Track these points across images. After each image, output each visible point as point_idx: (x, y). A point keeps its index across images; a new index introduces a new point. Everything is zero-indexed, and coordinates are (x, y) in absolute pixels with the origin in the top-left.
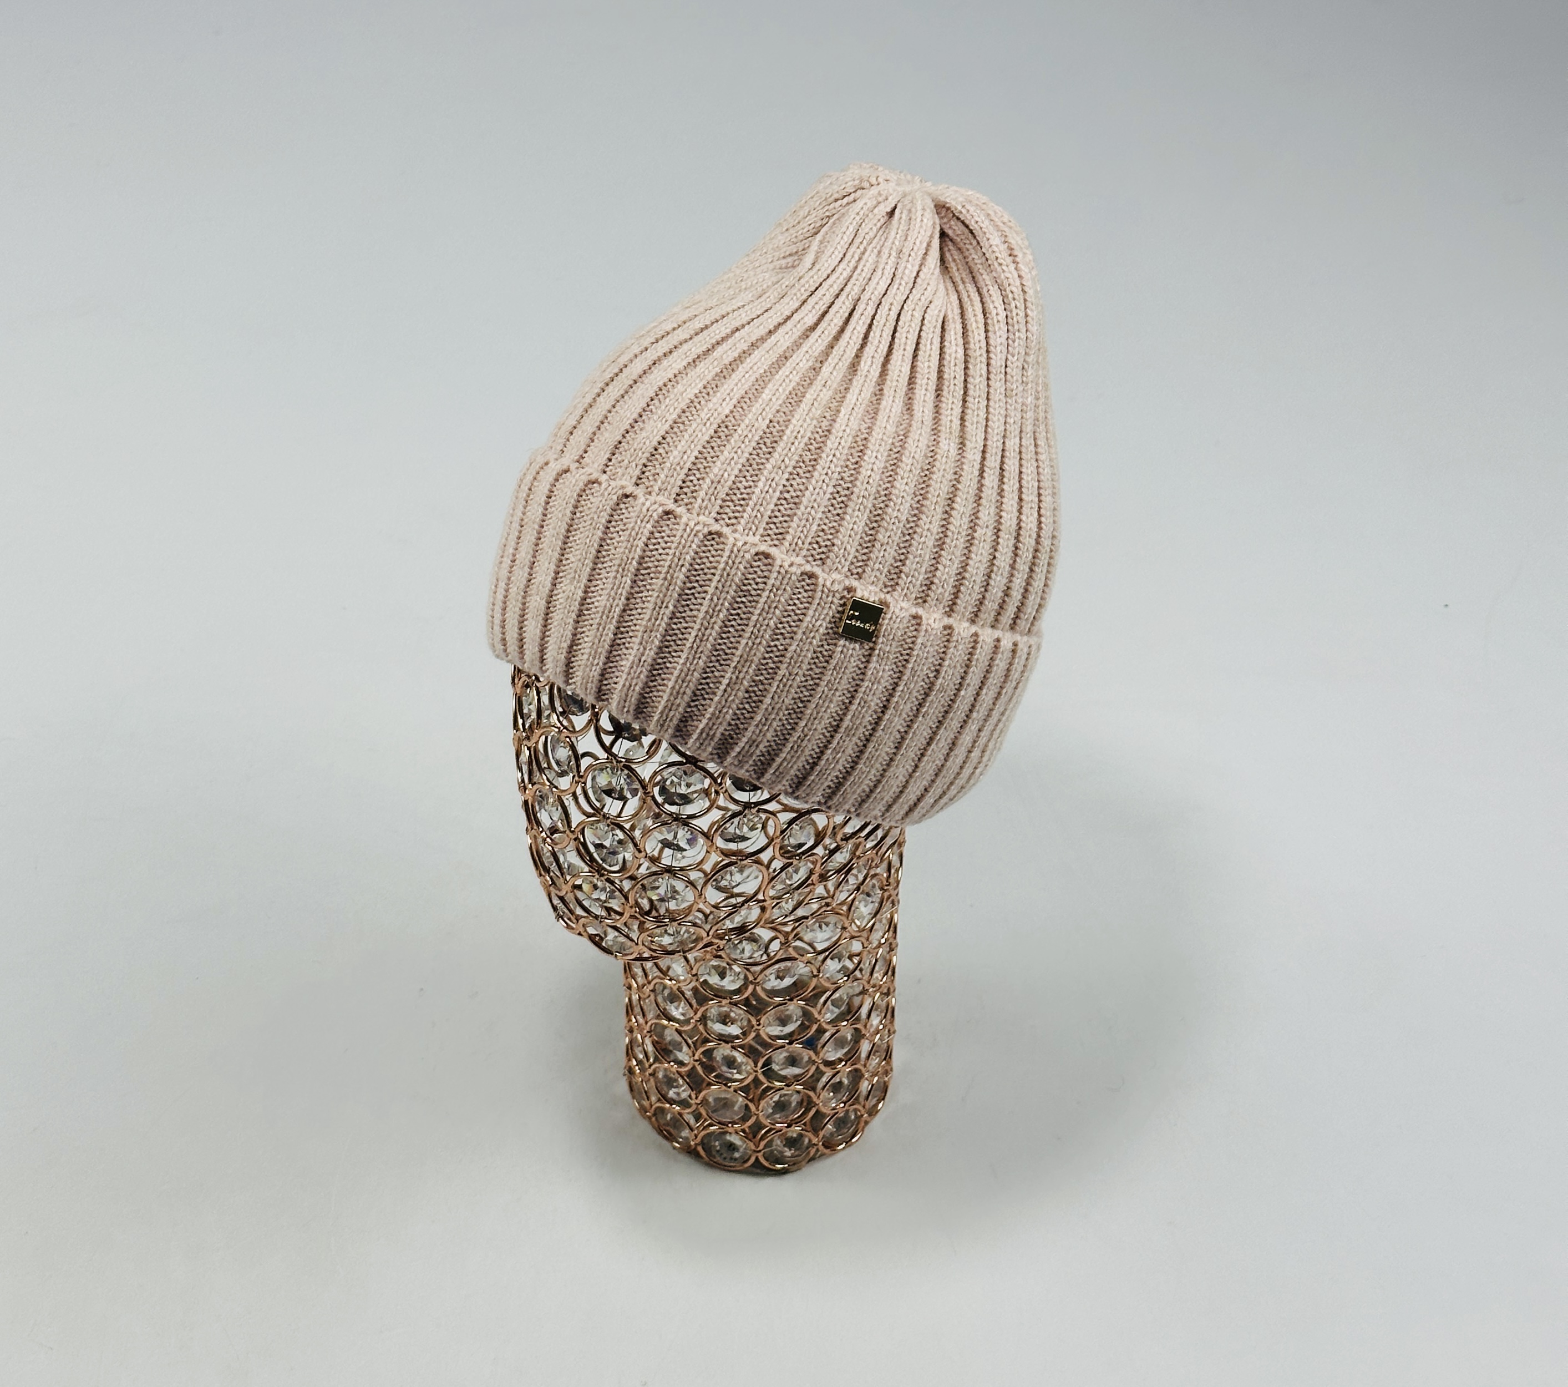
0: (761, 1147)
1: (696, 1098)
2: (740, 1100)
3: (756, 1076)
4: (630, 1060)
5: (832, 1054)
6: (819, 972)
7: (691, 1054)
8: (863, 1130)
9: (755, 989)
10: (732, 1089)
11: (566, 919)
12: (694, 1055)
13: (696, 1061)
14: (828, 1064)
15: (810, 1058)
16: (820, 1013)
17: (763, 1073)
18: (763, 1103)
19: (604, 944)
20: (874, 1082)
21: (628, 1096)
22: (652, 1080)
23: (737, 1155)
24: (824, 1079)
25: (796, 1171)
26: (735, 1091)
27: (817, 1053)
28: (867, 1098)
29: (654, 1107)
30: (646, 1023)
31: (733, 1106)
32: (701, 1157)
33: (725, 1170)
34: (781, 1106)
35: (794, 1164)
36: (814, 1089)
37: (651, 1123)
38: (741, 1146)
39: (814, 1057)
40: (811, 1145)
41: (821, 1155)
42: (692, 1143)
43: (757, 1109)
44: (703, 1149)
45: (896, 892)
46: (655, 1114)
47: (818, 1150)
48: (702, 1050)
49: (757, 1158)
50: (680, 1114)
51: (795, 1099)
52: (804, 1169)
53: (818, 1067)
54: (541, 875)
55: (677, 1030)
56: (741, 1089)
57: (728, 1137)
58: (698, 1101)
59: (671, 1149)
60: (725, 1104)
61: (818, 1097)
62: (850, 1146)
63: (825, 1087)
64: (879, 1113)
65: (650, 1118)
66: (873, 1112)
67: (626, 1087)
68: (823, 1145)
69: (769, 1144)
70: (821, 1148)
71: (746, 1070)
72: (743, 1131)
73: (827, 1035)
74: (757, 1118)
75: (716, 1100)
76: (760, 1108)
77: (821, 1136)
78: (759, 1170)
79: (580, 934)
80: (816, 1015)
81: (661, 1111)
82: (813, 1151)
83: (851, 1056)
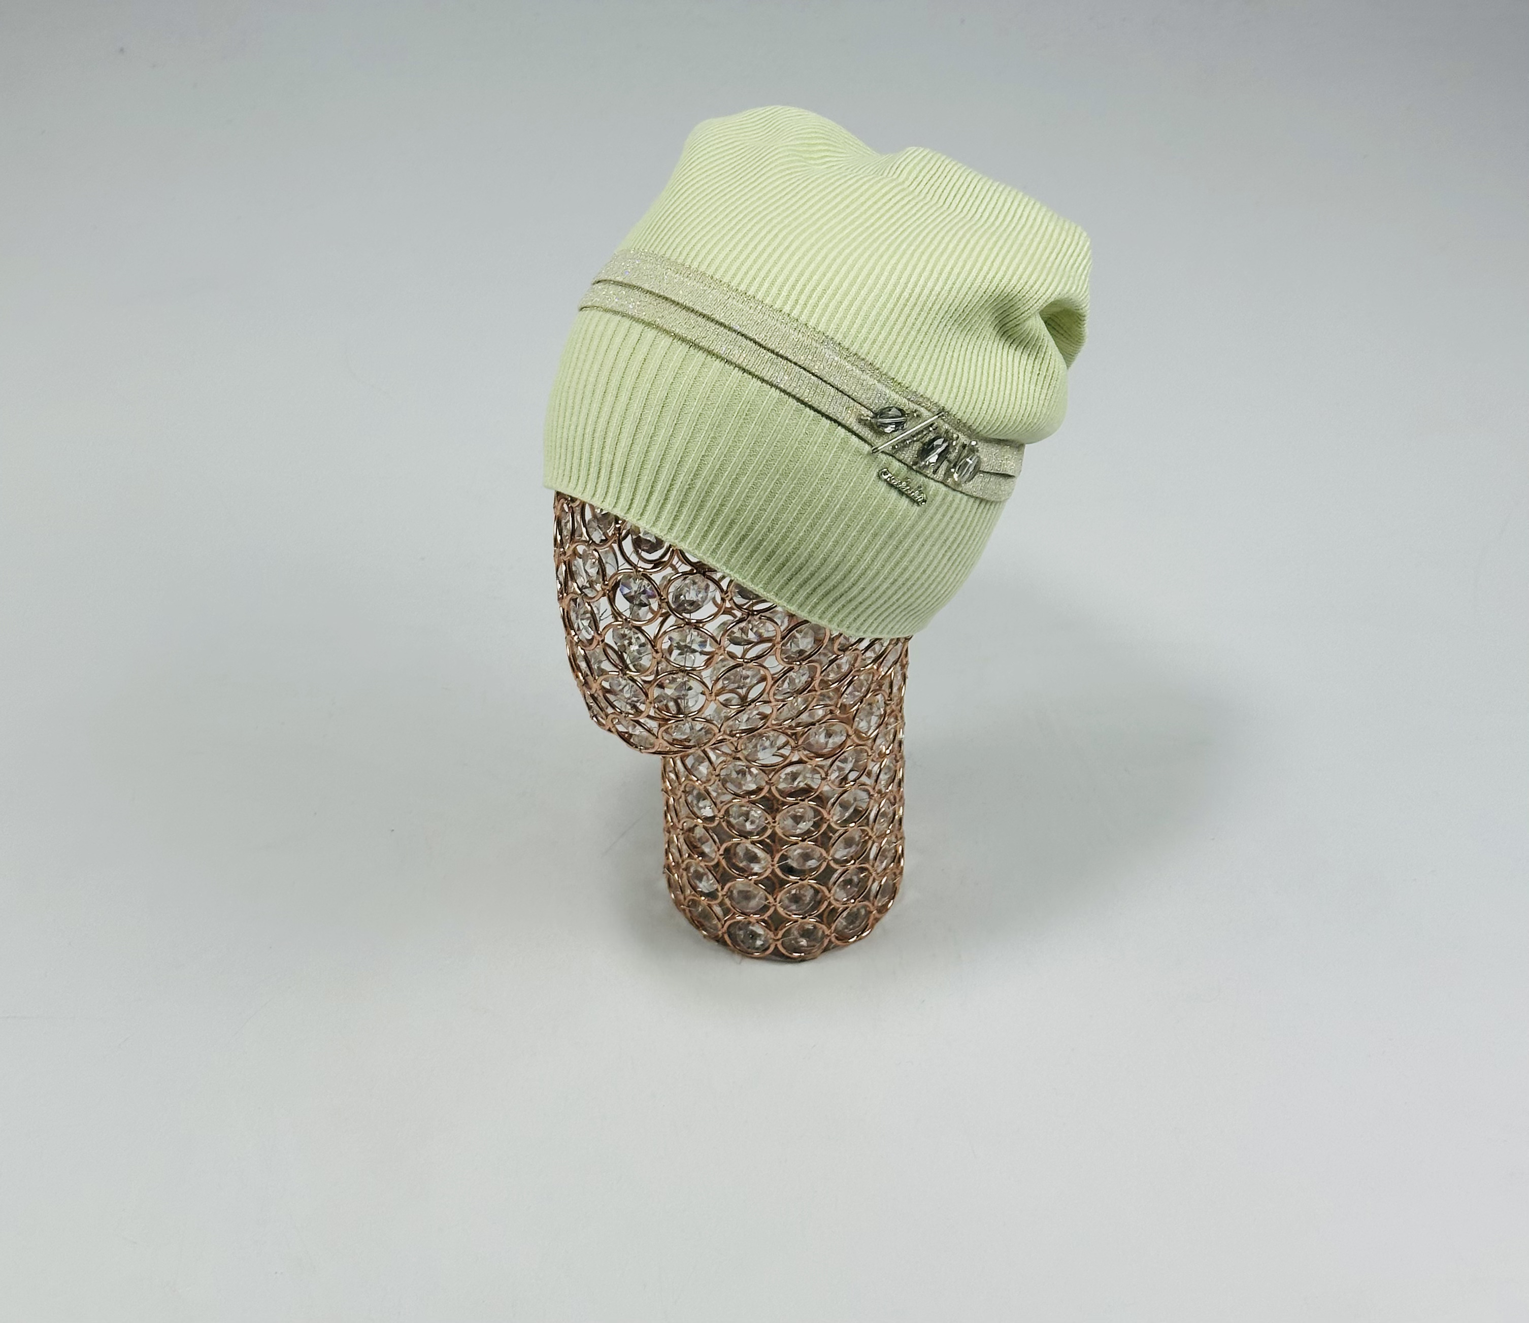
1: (722, 889)
2: (761, 891)
3: (773, 870)
4: (668, 859)
7: (716, 849)
8: (872, 927)
9: (770, 789)
10: (752, 881)
11: (600, 718)
14: (836, 861)
17: (779, 867)
19: (632, 740)
20: (882, 883)
21: (667, 891)
22: (685, 873)
23: (759, 943)
24: (836, 875)
25: (812, 959)
26: (756, 884)
27: (828, 852)
28: (876, 897)
29: (687, 901)
30: (679, 822)
31: (755, 897)
33: (747, 957)
34: (796, 899)
36: (825, 884)
39: (825, 854)
40: (825, 936)
41: (836, 947)
42: (720, 933)
43: (775, 899)
44: (729, 936)
45: (899, 707)
47: (830, 941)
48: (725, 846)
49: (776, 945)
50: (710, 906)
51: (809, 894)
52: (819, 958)
53: (828, 865)
54: (577, 677)
55: (705, 828)
56: (761, 882)
57: (751, 927)
60: (747, 896)
61: (830, 891)
62: (860, 939)
63: (835, 883)
64: (889, 911)
65: (684, 910)
66: (883, 910)
67: (665, 884)
68: (837, 938)
70: (833, 939)
71: (764, 865)
72: (764, 921)
73: (837, 834)
74: (776, 910)
75: (740, 892)
77: (833, 928)
78: (779, 957)
79: (610, 730)
81: (695, 903)
82: (826, 942)
83: (861, 856)
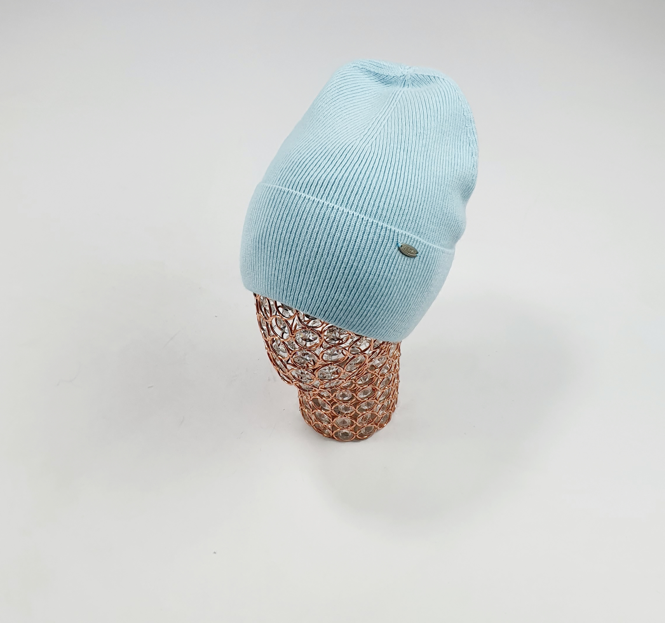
0: (357, 433)
5: (381, 399)
6: (378, 374)
12: (331, 408)
13: (331, 410)
15: (375, 402)
16: (378, 387)
18: (358, 420)
32: (335, 439)
35: (369, 436)
37: (313, 428)
38: (349, 433)
46: (315, 425)
58: (333, 422)
59: (322, 435)
69: (360, 432)
76: (357, 421)
80: (377, 388)
